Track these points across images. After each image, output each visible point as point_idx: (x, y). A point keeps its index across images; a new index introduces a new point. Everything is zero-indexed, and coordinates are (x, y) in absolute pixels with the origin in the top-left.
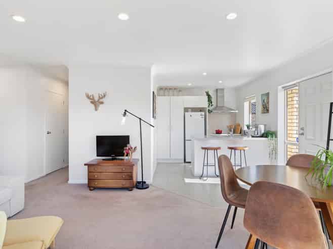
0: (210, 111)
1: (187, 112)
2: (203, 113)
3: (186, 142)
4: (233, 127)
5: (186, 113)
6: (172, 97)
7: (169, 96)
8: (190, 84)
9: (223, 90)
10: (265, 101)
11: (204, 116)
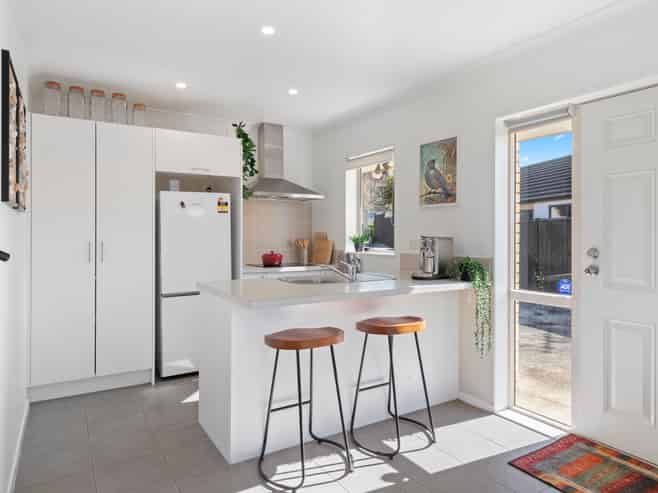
0: (248, 193)
1: (167, 189)
2: (226, 197)
3: (164, 302)
4: (306, 244)
5: (163, 194)
6: (103, 126)
7: (89, 116)
8: (181, 86)
9: (279, 128)
10: (437, 166)
11: (228, 208)
